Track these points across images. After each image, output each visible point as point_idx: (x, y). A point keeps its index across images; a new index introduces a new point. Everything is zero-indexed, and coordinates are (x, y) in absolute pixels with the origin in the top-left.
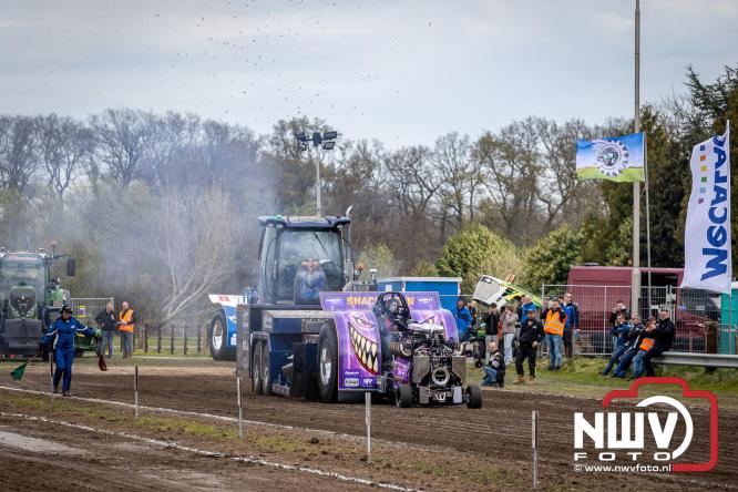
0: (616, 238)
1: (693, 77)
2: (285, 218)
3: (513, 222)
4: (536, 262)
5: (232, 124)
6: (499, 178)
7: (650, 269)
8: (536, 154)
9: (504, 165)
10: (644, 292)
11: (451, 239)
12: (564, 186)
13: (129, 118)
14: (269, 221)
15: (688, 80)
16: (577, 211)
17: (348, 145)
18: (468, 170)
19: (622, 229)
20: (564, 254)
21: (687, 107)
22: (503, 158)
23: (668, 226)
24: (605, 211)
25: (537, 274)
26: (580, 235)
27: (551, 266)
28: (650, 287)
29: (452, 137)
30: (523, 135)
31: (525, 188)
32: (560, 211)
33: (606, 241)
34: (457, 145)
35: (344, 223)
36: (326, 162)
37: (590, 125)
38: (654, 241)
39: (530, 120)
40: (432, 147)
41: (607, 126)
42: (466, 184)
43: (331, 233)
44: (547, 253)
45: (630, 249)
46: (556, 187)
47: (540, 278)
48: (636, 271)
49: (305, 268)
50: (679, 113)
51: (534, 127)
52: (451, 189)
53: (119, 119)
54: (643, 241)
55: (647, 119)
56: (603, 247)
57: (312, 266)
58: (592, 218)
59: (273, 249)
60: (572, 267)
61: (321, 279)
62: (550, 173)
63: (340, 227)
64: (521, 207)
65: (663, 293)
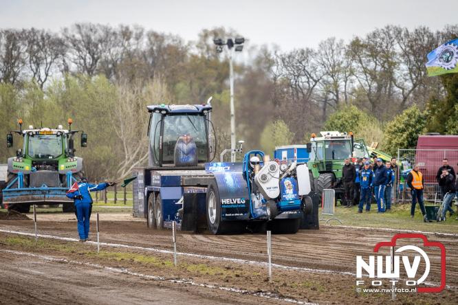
2: (166, 107)
4: (393, 133)
5: (167, 33)
6: (365, 71)
8: (394, 53)
9: (369, 61)
11: (330, 116)
12: (414, 77)
13: (91, 30)
14: (156, 109)
16: (424, 94)
17: (253, 48)
18: (342, 66)
20: (414, 126)
22: (368, 55)
24: (444, 94)
25: (394, 142)
26: (426, 112)
27: (405, 136)
29: (331, 41)
30: (383, 39)
32: (411, 95)
33: (445, 116)
34: (334, 47)
35: (208, 109)
36: (238, 61)
39: (388, 28)
40: (316, 49)
41: (446, 32)
42: (341, 76)
43: (199, 116)
44: (402, 126)
46: (408, 77)
47: (397, 145)
49: (182, 141)
51: (391, 32)
52: (331, 79)
53: (84, 31)
56: (443, 121)
57: (187, 140)
58: (434, 100)
59: (159, 128)
60: (420, 136)
61: (193, 149)
62: (403, 66)
63: (205, 112)
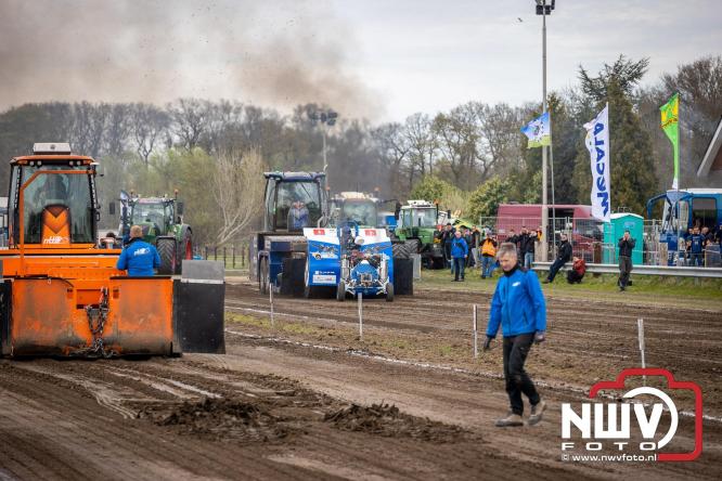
0: (531, 184)
1: (583, 72)
3: (460, 174)
4: (475, 202)
6: (449, 144)
7: (554, 206)
8: (475, 127)
9: (453, 135)
10: (550, 222)
11: (415, 186)
12: (494, 149)
13: (193, 104)
14: (271, 176)
15: (580, 75)
16: (504, 165)
18: (428, 139)
19: (535, 178)
20: (495, 196)
21: (580, 93)
23: (566, 175)
24: (523, 166)
25: (476, 210)
26: (506, 183)
27: (486, 204)
28: (554, 218)
29: (418, 116)
30: (466, 114)
31: (468, 150)
32: (492, 166)
33: (524, 186)
34: (420, 122)
35: (322, 176)
36: (330, 134)
37: (512, 106)
38: (556, 187)
39: (470, 103)
40: (403, 123)
41: (524, 108)
42: (427, 148)
43: (312, 183)
44: (484, 195)
45: (540, 192)
46: (489, 150)
47: (479, 213)
48: (545, 207)
50: (574, 98)
51: (473, 108)
53: (187, 106)
54: (549, 186)
55: (553, 102)
56: (522, 190)
58: (514, 171)
60: (501, 205)
62: (485, 140)
64: (465, 164)
65: (563, 222)
